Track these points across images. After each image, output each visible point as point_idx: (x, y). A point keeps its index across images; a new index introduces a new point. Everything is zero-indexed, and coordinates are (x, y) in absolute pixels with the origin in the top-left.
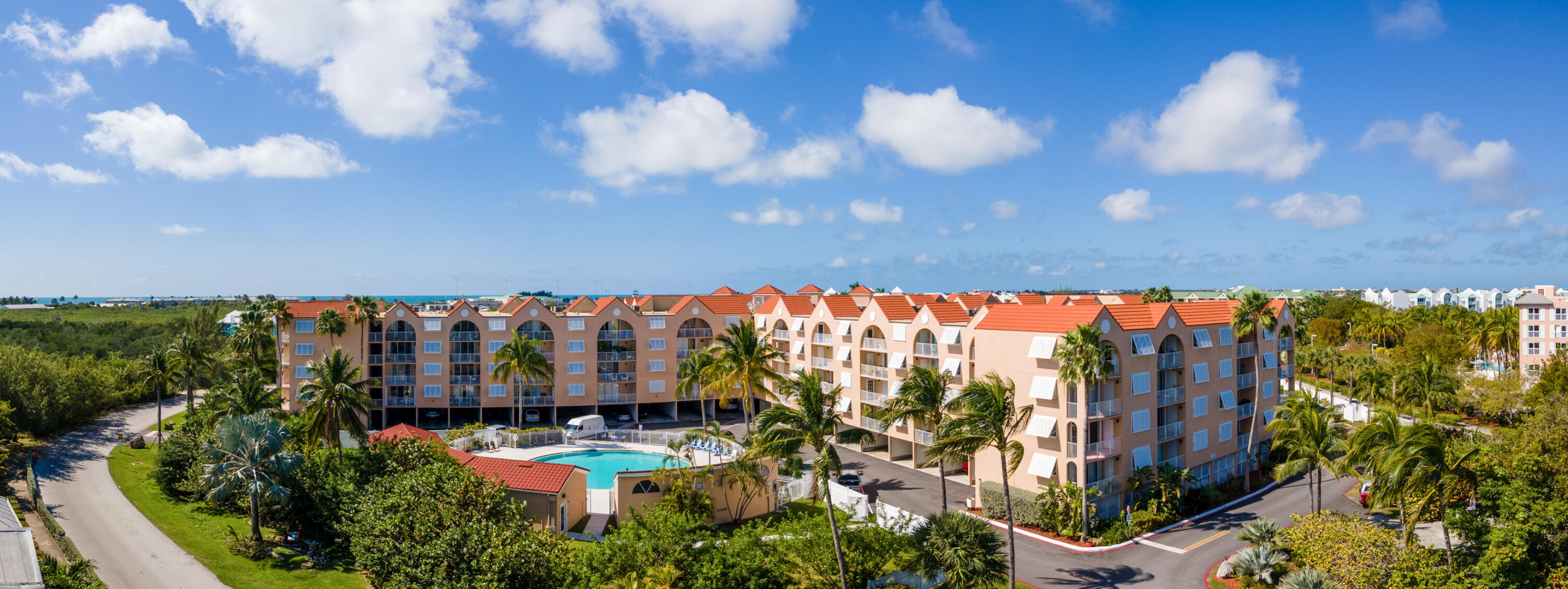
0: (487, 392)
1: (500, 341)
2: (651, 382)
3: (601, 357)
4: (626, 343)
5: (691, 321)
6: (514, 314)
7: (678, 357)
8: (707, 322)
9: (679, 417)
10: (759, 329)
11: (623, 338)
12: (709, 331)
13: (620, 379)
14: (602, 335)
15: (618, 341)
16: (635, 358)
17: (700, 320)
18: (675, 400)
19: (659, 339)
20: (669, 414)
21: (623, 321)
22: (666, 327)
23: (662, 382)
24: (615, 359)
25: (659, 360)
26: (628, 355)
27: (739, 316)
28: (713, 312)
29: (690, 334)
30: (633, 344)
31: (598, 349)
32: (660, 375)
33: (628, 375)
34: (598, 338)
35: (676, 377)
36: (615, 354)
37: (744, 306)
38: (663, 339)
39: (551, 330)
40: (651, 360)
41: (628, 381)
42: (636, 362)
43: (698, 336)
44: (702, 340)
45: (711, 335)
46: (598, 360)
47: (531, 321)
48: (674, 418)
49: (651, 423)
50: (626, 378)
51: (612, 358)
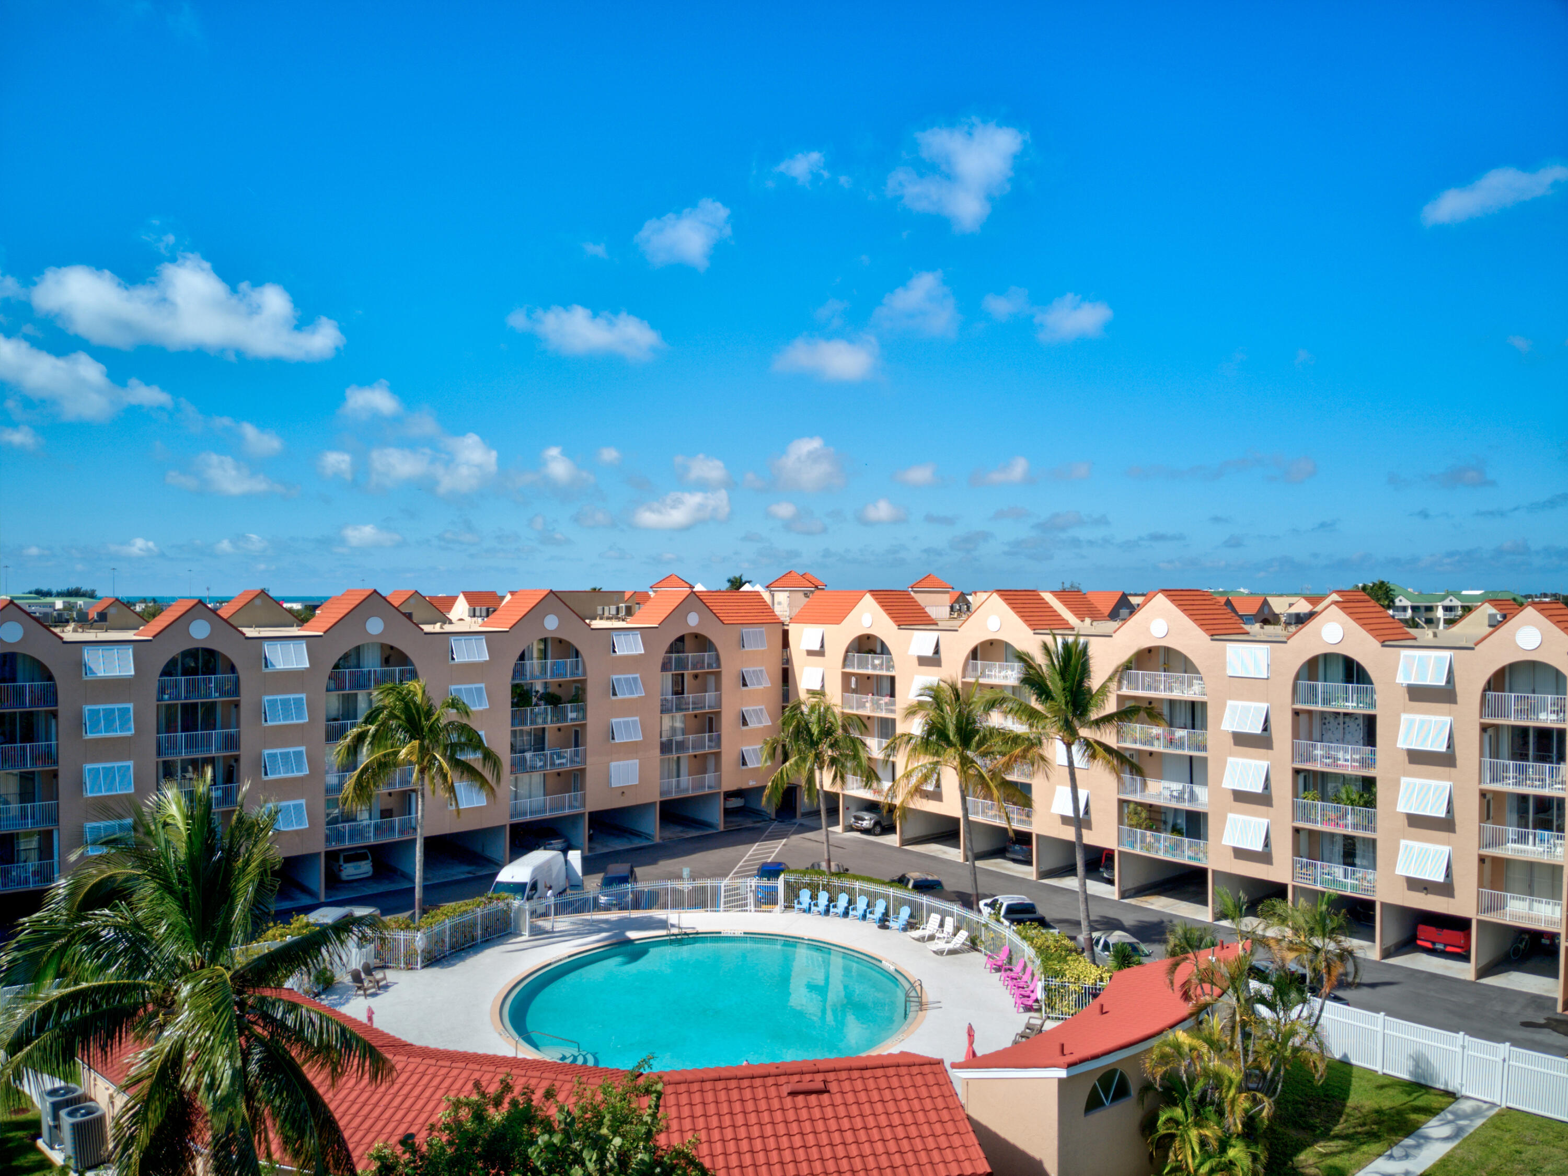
1: (292, 696)
2: (613, 764)
3: (517, 718)
4: (560, 686)
5: (681, 639)
6: (325, 629)
7: (662, 712)
8: (710, 641)
9: (660, 832)
10: (805, 653)
11: (558, 675)
12: (714, 657)
13: (553, 764)
14: (519, 671)
15: (546, 683)
16: (584, 718)
17: (696, 636)
18: (657, 798)
19: (630, 676)
20: (636, 828)
21: (561, 641)
22: (643, 652)
23: (633, 764)
24: (545, 722)
25: (630, 719)
26: (571, 712)
27: (763, 629)
28: (721, 621)
29: (682, 664)
30: (576, 688)
31: (512, 703)
32: (631, 749)
33: (569, 752)
34: (513, 678)
35: (658, 750)
36: (546, 710)
37: (767, 609)
38: (637, 675)
39: (412, 664)
40: (614, 720)
41: (569, 767)
42: (585, 725)
43: (694, 668)
44: (696, 676)
45: (719, 666)
46: (513, 725)
47: (363, 645)
48: (653, 836)
49: (611, 850)
50: (564, 761)
51: (540, 720)
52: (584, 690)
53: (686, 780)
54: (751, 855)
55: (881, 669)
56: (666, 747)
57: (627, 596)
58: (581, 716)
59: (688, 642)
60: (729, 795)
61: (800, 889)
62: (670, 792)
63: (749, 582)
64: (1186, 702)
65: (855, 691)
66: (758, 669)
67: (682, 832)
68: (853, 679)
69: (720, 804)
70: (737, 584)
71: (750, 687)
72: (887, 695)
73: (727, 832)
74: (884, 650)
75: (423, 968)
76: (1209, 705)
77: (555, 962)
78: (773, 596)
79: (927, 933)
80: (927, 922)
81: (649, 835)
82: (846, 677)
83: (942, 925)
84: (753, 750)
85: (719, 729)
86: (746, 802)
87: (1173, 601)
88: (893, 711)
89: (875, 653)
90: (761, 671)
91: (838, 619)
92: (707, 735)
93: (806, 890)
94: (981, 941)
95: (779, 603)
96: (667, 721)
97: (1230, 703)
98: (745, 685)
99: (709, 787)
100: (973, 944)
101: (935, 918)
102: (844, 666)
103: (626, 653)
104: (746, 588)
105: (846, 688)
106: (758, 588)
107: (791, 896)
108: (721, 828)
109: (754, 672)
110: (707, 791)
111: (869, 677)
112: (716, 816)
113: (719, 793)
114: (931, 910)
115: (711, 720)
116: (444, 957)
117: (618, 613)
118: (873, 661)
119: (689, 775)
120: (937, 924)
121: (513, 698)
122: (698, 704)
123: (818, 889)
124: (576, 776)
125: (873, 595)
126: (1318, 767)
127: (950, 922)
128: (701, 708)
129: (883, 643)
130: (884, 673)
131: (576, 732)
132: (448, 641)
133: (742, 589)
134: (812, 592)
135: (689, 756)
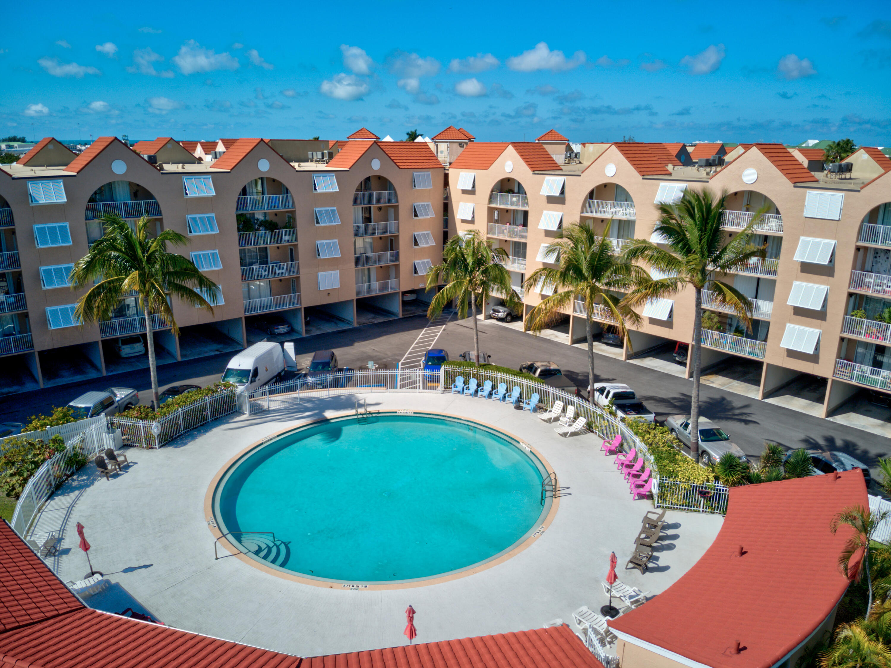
0: (44, 321)
1: (57, 225)
2: (320, 274)
3: (243, 240)
4: (276, 215)
5: (368, 179)
6: (78, 170)
7: (355, 235)
8: (389, 182)
9: (357, 319)
10: (461, 192)
11: (274, 207)
12: (393, 195)
13: (274, 273)
14: (241, 204)
15: (265, 213)
16: (296, 239)
17: (379, 178)
18: (354, 297)
19: (330, 209)
20: (340, 316)
21: (274, 180)
22: (338, 190)
23: (336, 273)
24: (265, 242)
25: (331, 241)
26: (285, 235)
27: (430, 173)
28: (398, 166)
29: (368, 199)
30: (289, 217)
31: (238, 228)
32: (332, 263)
33: (285, 265)
34: (237, 209)
35: (353, 264)
36: (266, 233)
37: (432, 157)
38: (335, 208)
39: (155, 199)
40: (319, 242)
41: (286, 276)
42: (297, 245)
43: (378, 202)
44: (380, 209)
45: (397, 201)
46: (240, 245)
47: (114, 182)
48: (352, 322)
49: (322, 332)
50: (283, 271)
51: (261, 242)
52: (294, 219)
53: (375, 284)
54: (421, 338)
55: (517, 205)
56: (359, 261)
57: (331, 144)
58: (293, 238)
59: (373, 183)
60: (404, 293)
61: (456, 376)
62: (364, 292)
63: (421, 135)
64: (760, 235)
65: (497, 221)
66: (425, 203)
67: (373, 318)
68: (496, 212)
69: (399, 300)
70: (413, 136)
71: (420, 217)
72: (520, 225)
73: (405, 319)
74: (520, 190)
75: (160, 447)
76: (783, 239)
77: (266, 442)
78: (437, 146)
79: (553, 415)
80: (552, 407)
81: (349, 321)
82: (491, 211)
83: (564, 410)
84: (422, 263)
85: (398, 248)
86: (417, 297)
87: (765, 153)
88: (526, 237)
89: (513, 193)
90: (428, 205)
91: (486, 166)
92: (389, 252)
93: (460, 377)
94: (596, 426)
95: (442, 152)
96: (360, 242)
97: (802, 238)
98: (416, 215)
99: (392, 288)
100: (589, 428)
101: (559, 405)
102: (490, 202)
103: (324, 191)
104: (419, 139)
105: (490, 219)
106: (427, 140)
107: (450, 381)
108: (401, 316)
109: (422, 205)
110: (390, 291)
111: (507, 211)
112: (397, 307)
113: (398, 293)
114: (556, 398)
115: (391, 241)
116: (179, 436)
117: (323, 158)
118: (511, 199)
119: (377, 281)
120: (561, 409)
121: (238, 224)
122: (382, 230)
123: (469, 376)
124: (293, 282)
125: (514, 146)
126: (870, 293)
127: (571, 410)
128: (384, 233)
129: (519, 184)
130: (520, 208)
131: (291, 250)
132: (181, 179)
133: (416, 141)
134: (466, 143)
135: (377, 267)
